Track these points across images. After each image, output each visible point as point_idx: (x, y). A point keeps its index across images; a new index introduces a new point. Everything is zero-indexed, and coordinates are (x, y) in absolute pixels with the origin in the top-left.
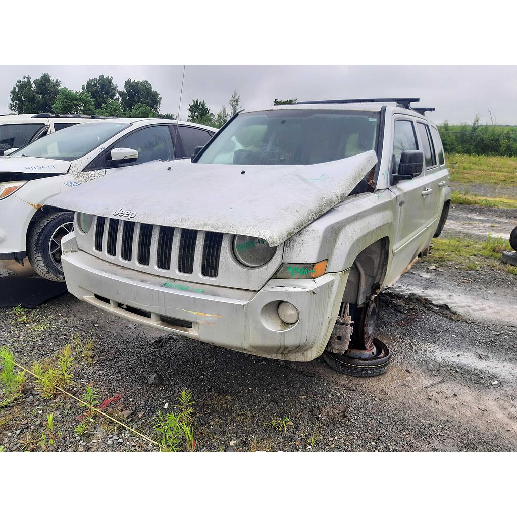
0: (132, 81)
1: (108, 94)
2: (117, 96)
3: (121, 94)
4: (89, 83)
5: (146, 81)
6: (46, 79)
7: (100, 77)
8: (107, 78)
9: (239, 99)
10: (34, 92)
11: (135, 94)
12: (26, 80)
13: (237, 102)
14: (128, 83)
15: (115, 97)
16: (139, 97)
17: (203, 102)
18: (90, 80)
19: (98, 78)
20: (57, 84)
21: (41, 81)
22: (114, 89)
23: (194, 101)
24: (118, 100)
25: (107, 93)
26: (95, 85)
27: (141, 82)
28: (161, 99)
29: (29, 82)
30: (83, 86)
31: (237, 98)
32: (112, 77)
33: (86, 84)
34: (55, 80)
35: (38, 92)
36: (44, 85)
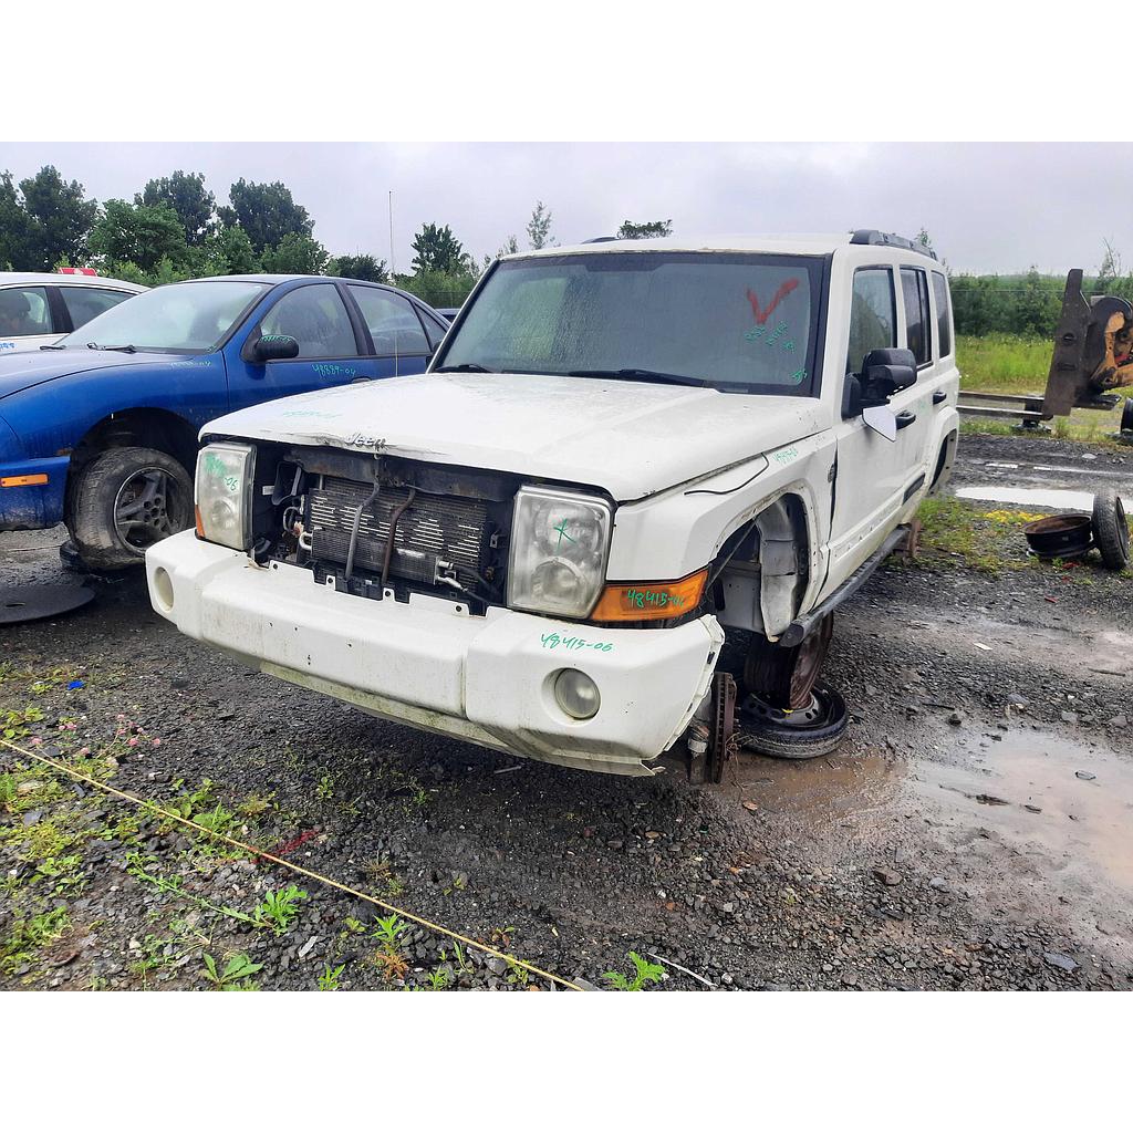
0: (248, 183)
1: (195, 212)
2: (214, 218)
3: (224, 213)
4: (150, 189)
5: (278, 184)
6: (48, 179)
7: (174, 176)
8: (191, 178)
9: (549, 220)
10: (21, 209)
11: (255, 212)
14: (239, 191)
15: (210, 221)
17: (447, 229)
18: (151, 181)
19: (170, 178)
20: (75, 190)
21: (38, 184)
22: (208, 202)
23: (426, 227)
24: (215, 226)
25: (192, 211)
26: (164, 193)
27: (269, 185)
28: (313, 223)
29: (9, 185)
30: (137, 195)
31: (544, 218)
32: (201, 176)
33: (142, 192)
34: (69, 183)
35: (32, 210)
36: (47, 193)
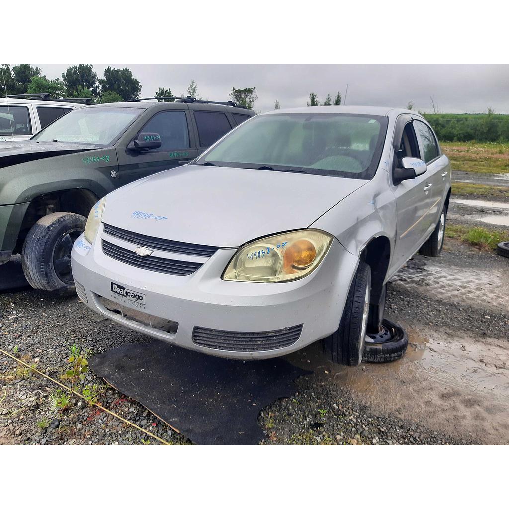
0: (112, 68)
1: (89, 81)
2: (97, 84)
3: (101, 82)
4: (69, 71)
5: (126, 69)
6: (25, 66)
8: (87, 66)
9: (196, 87)
10: (13, 79)
11: (115, 82)
12: (5, 67)
13: (194, 90)
14: (108, 71)
15: (95, 85)
16: (118, 85)
17: (169, 90)
18: (70, 68)
19: (78, 66)
21: (20, 68)
22: (95, 77)
23: (160, 89)
24: (98, 87)
25: (87, 80)
26: (75, 72)
27: (122, 69)
28: (141, 86)
29: (8, 69)
30: (63, 73)
31: (194, 86)
32: (91, 65)
33: (66, 72)
34: (35, 68)
35: (18, 80)
36: (24, 72)
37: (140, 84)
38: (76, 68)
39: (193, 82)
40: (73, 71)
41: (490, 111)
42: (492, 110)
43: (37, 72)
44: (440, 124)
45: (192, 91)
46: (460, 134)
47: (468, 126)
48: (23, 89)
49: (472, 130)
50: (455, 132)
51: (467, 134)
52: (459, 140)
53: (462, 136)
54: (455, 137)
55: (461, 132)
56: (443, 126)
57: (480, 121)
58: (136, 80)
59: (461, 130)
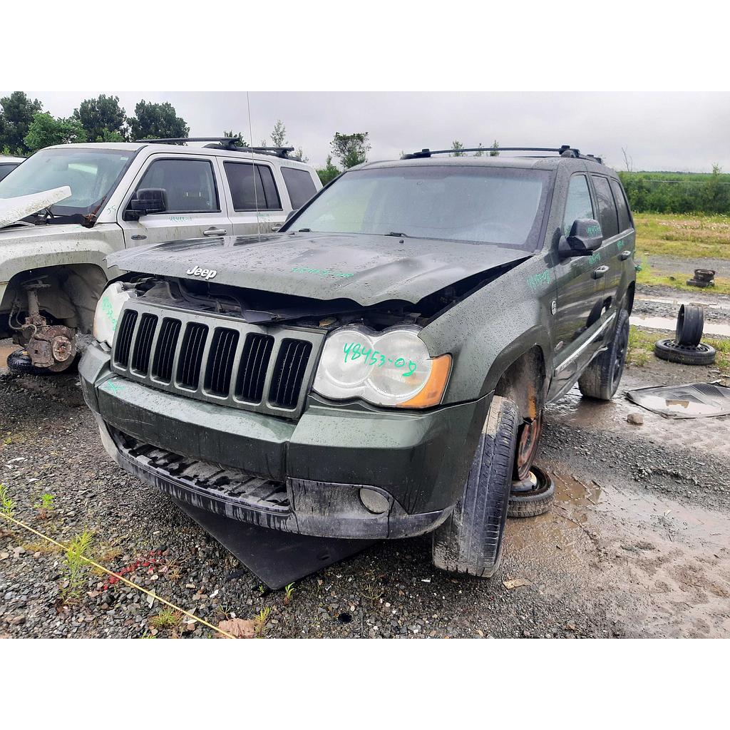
0: (147, 103)
1: (112, 121)
2: (125, 125)
3: (131, 122)
4: (84, 106)
5: (167, 104)
6: (19, 98)
7: (100, 98)
8: (111, 99)
9: (283, 131)
11: (151, 122)
13: (282, 135)
14: (141, 107)
15: (122, 127)
16: (156, 126)
18: (85, 102)
19: (97, 99)
21: (12, 101)
22: (121, 115)
23: (226, 134)
24: (126, 130)
25: (110, 120)
26: (93, 109)
27: (160, 104)
28: (189, 129)
30: (75, 109)
31: (281, 130)
32: (117, 98)
33: (79, 107)
34: (33, 101)
35: (8, 118)
36: (17, 107)
37: (187, 126)
38: (93, 101)
39: (280, 124)
40: (90, 105)
41: (716, 169)
42: (719, 168)
43: (37, 106)
44: (645, 187)
45: (277, 137)
46: (673, 202)
47: (685, 191)
48: (15, 131)
49: (691, 196)
50: (667, 198)
51: (684, 202)
52: (674, 211)
53: (677, 204)
54: (666, 206)
55: (676, 199)
56: (649, 191)
57: (703, 184)
58: (182, 120)
59: (675, 195)
